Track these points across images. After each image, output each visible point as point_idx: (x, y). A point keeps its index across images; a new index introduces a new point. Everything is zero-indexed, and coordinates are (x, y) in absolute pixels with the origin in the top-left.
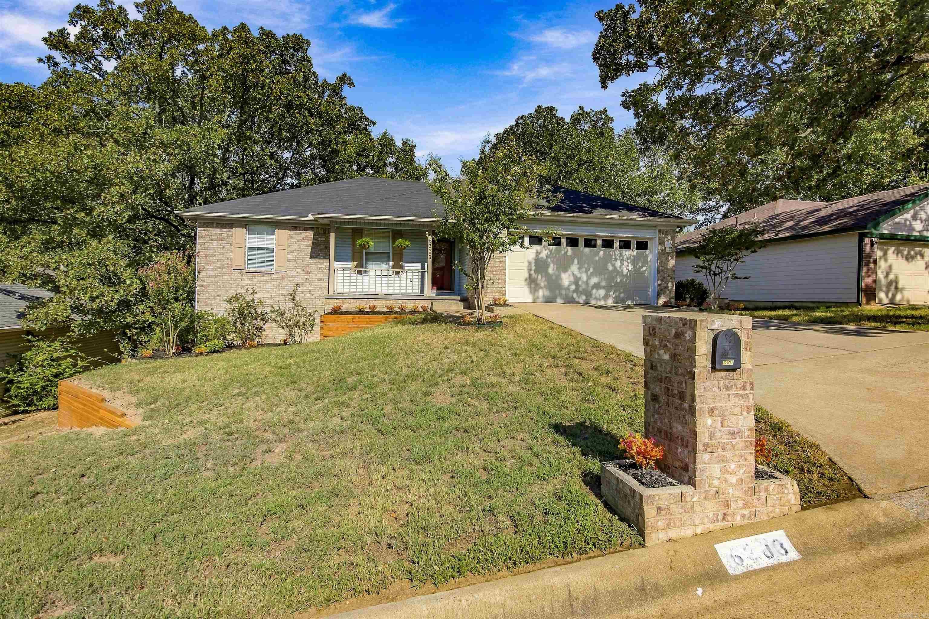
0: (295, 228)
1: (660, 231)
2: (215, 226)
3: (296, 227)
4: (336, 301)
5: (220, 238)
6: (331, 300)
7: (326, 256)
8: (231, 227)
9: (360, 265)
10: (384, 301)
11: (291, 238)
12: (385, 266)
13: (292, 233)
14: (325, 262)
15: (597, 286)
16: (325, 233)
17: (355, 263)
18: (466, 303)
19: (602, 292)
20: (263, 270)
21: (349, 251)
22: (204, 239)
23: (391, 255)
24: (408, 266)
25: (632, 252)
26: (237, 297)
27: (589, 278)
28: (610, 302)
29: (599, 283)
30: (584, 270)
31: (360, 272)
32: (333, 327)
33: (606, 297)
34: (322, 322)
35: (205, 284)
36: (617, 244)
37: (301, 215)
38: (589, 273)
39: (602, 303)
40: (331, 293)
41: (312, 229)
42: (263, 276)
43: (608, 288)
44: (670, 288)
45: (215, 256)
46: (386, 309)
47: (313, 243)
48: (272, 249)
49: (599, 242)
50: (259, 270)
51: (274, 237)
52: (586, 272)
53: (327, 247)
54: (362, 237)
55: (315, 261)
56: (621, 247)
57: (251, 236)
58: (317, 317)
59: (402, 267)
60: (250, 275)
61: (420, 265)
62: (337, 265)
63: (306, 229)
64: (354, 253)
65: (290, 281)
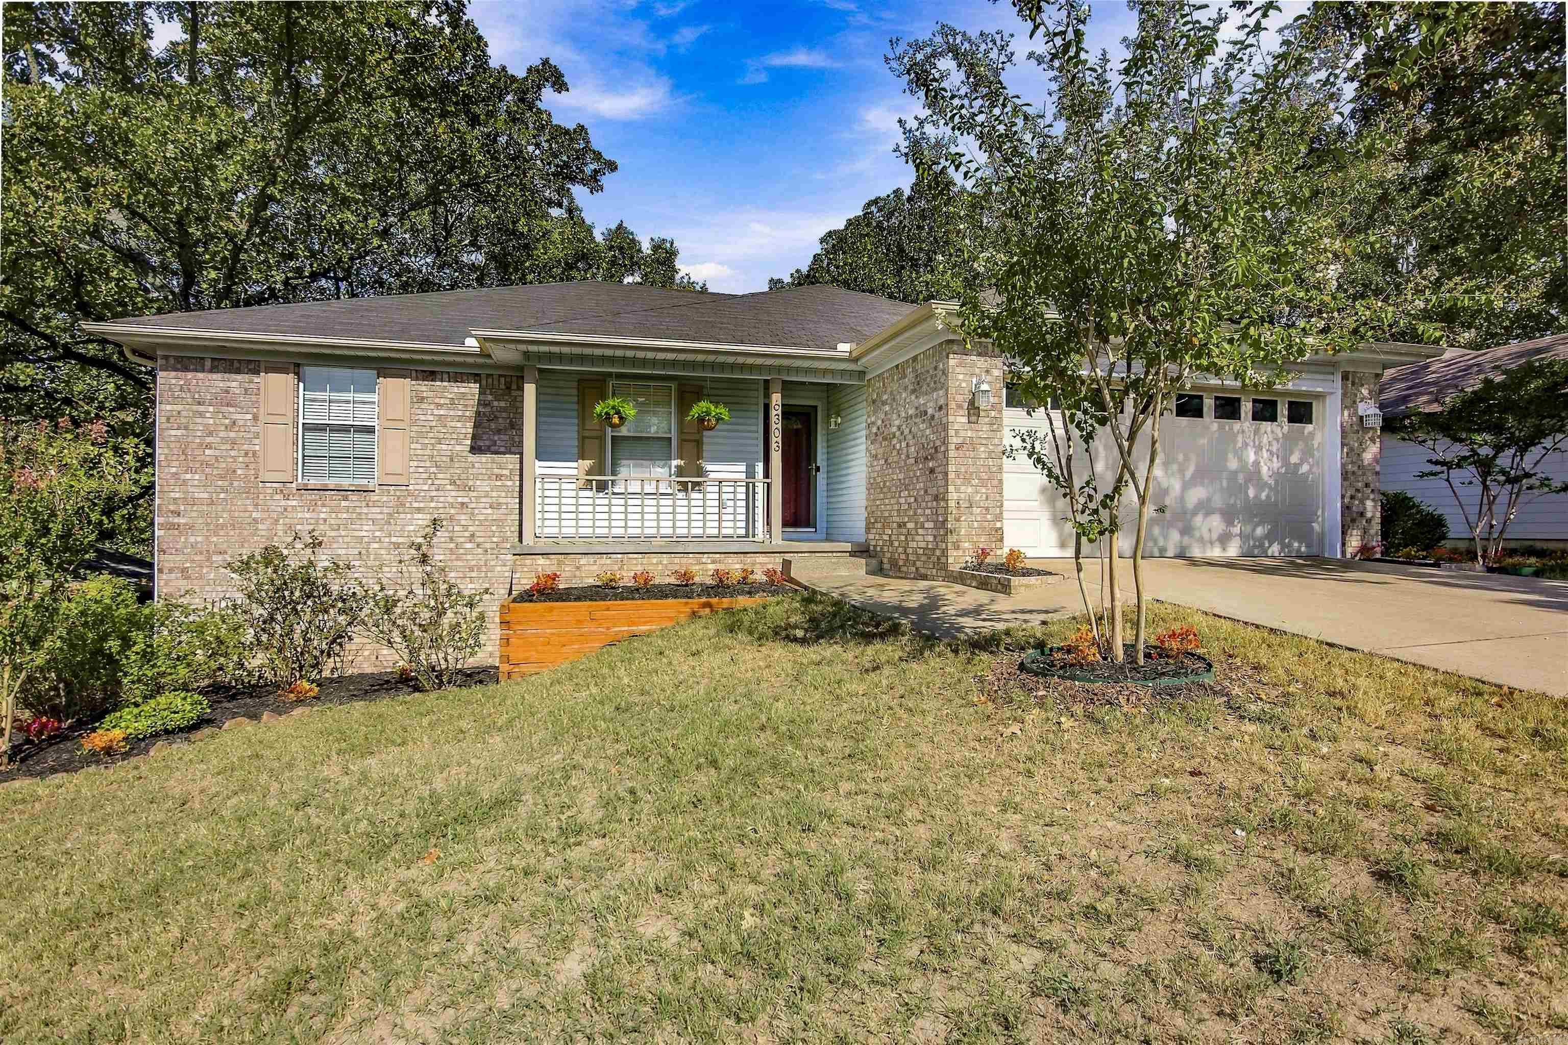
0: (431, 376)
1: (1345, 377)
2: (208, 364)
3: (433, 373)
4: (541, 561)
5: (226, 400)
6: (528, 561)
7: (516, 447)
8: (256, 372)
9: (598, 469)
10: (665, 559)
11: (422, 400)
12: (659, 471)
13: (424, 387)
14: (511, 460)
15: (1205, 508)
16: (509, 388)
17: (587, 464)
18: (874, 562)
19: (1216, 523)
20: (346, 483)
21: (569, 433)
22: (175, 400)
23: (674, 443)
24: (716, 470)
25: (1281, 427)
26: (270, 556)
27: (1185, 487)
28: (1233, 551)
29: (1209, 500)
30: (1175, 467)
31: (602, 487)
32: (538, 636)
33: (1224, 540)
34: (505, 623)
35: (182, 521)
36: (1247, 407)
37: (445, 340)
38: (1188, 474)
39: (1216, 553)
40: (528, 539)
41: (476, 378)
42: (346, 499)
43: (1229, 516)
44: (1369, 515)
45: (209, 446)
46: (673, 580)
47: (478, 413)
48: (370, 430)
49: (1209, 403)
50: (332, 482)
51: (375, 397)
52: (1182, 471)
53: (516, 425)
54: (604, 398)
55: (484, 458)
56: (1255, 417)
57: (310, 395)
58: (492, 608)
59: (701, 472)
60: (314, 496)
61: (743, 468)
62: (540, 467)
63: (457, 378)
64: (583, 439)
65: (419, 510)
